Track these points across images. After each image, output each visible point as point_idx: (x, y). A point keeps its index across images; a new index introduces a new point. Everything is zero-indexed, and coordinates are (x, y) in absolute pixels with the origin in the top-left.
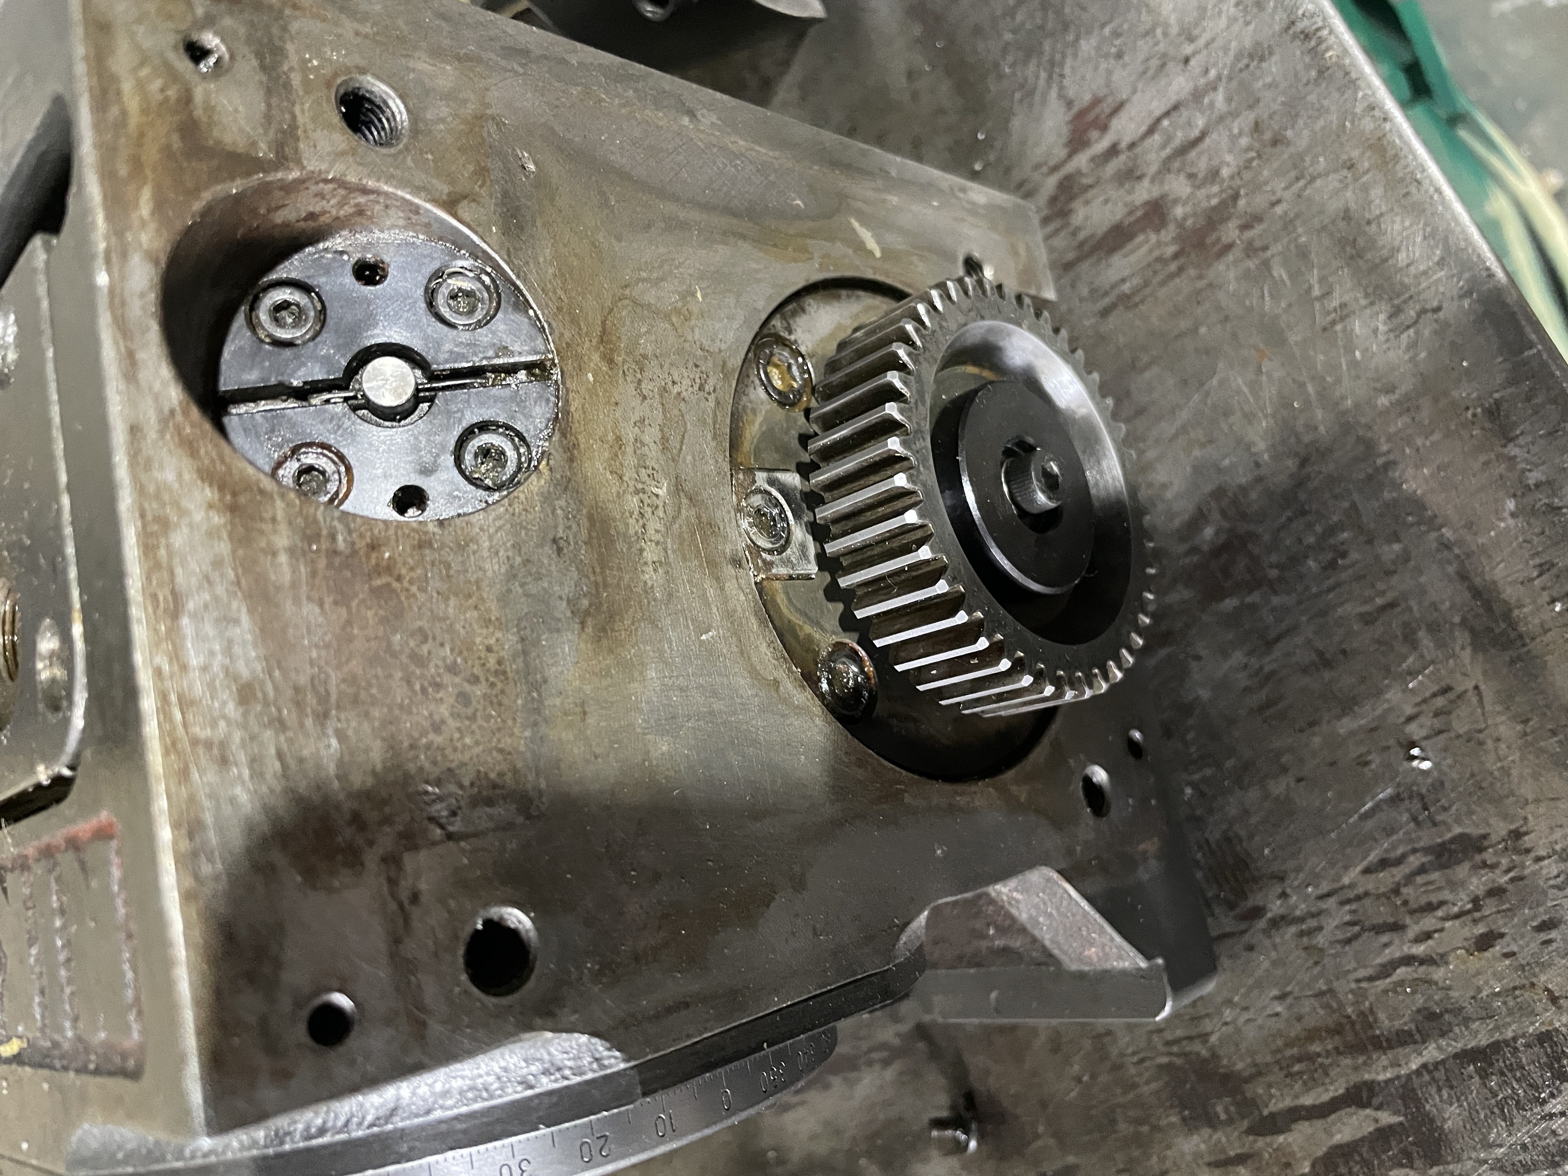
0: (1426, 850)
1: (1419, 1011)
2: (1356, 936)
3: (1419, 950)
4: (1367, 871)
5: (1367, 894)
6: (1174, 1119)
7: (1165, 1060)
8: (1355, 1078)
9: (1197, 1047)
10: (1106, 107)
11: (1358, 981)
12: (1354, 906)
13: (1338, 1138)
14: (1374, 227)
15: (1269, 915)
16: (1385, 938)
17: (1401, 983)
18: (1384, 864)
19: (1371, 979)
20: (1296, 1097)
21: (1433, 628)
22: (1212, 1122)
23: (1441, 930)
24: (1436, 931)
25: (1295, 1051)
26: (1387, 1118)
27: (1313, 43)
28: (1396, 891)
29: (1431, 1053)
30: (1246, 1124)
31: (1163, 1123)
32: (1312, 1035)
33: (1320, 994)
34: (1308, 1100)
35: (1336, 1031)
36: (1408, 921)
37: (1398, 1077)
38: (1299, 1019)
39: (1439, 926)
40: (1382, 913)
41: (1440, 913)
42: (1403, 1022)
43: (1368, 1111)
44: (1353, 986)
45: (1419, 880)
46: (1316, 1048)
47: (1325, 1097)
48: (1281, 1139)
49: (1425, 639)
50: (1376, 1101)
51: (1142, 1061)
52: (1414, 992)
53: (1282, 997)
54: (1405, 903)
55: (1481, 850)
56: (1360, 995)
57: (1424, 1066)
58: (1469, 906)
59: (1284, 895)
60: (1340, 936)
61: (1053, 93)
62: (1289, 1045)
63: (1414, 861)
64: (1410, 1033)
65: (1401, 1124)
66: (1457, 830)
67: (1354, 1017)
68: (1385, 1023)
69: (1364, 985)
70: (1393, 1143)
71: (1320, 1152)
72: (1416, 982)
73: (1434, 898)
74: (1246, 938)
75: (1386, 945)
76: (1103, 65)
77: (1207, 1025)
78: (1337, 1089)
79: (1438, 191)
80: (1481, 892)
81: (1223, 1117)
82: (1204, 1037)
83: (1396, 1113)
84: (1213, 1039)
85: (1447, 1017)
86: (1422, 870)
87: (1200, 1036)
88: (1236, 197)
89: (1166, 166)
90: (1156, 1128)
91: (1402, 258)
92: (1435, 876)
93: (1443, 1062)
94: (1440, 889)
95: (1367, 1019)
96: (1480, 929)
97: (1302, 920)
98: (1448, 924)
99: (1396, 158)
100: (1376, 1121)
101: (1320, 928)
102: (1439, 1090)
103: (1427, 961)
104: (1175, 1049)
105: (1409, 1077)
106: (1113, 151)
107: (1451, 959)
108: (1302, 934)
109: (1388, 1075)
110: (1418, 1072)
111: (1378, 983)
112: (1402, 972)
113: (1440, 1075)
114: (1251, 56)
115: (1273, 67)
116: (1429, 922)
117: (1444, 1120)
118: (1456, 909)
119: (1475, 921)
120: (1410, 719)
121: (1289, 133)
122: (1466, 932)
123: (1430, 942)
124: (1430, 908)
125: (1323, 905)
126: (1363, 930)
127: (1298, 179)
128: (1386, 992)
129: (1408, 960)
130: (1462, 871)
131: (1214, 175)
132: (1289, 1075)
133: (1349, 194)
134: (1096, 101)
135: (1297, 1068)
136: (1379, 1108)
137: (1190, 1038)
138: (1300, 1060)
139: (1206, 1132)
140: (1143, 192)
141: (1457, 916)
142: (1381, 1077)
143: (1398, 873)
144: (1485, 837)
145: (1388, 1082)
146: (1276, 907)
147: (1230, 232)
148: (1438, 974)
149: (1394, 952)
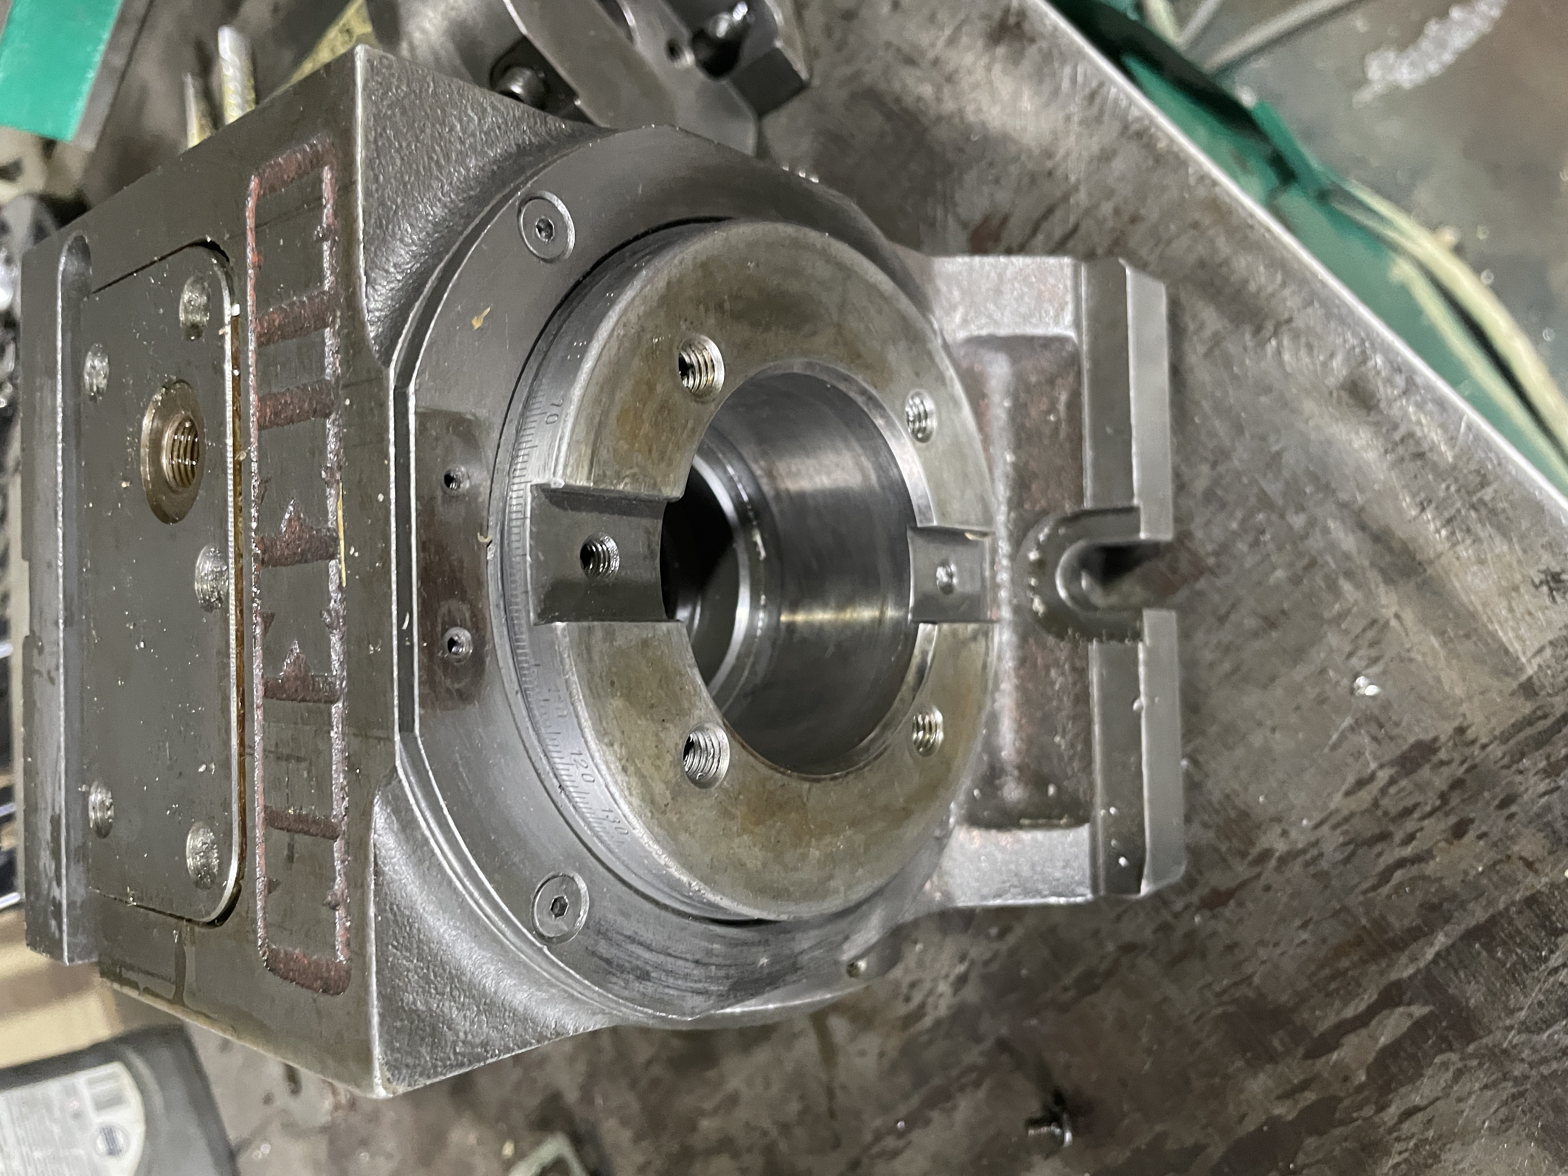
0: (1392, 763)
1: (1421, 906)
2: (1353, 854)
3: (1408, 851)
4: (1348, 794)
5: (1352, 815)
6: (1239, 1063)
7: (1219, 1010)
8: (1384, 982)
9: (1244, 991)
11: (1364, 892)
12: (1345, 827)
13: (1383, 1040)
14: (1224, 269)
15: (1277, 854)
16: (1378, 848)
17: (1400, 885)
18: (1361, 784)
19: (1374, 888)
20: (1338, 1013)
21: (1349, 575)
22: (1272, 1058)
23: (1422, 829)
24: (1417, 831)
25: (1327, 971)
26: (1419, 1011)
27: (1145, 139)
28: (1376, 804)
29: (1441, 940)
30: (1301, 1051)
31: (1231, 1070)
32: (1339, 952)
33: (1335, 914)
34: (1349, 1012)
35: (1358, 942)
36: (1391, 828)
37: (1418, 971)
38: (1324, 941)
39: (1418, 826)
40: (1370, 829)
41: (1416, 815)
42: (1412, 920)
43: (1401, 1009)
44: (1361, 898)
45: (1392, 790)
46: (1345, 963)
47: (1362, 1007)
48: (1335, 1056)
49: (1346, 586)
50: (1406, 998)
51: (1200, 1017)
52: (1412, 891)
53: (1304, 926)
54: (1386, 813)
55: (1435, 751)
56: (1368, 905)
57: (1438, 955)
58: (1438, 803)
59: (1285, 833)
60: (1339, 856)
61: (951, 221)
62: (1321, 967)
63: (1383, 776)
64: (1419, 928)
65: (1432, 1012)
66: (1412, 740)
67: (1368, 926)
68: (1397, 924)
69: (1371, 895)
70: (1431, 1032)
71: (1371, 1058)
72: (1413, 881)
73: (1409, 802)
74: (1262, 882)
75: (1379, 855)
76: (986, 190)
77: (1248, 969)
78: (1369, 997)
79: (1268, 230)
80: (1445, 787)
81: (1280, 1048)
82: (1248, 979)
83: (1426, 1003)
84: (1256, 980)
85: (1446, 905)
86: (1392, 781)
87: (1242, 981)
90: (1226, 1077)
91: (1252, 287)
92: (1404, 783)
93: (1453, 946)
94: (1411, 793)
95: (1381, 925)
96: (1453, 820)
97: (1304, 851)
98: (1426, 822)
99: (1230, 212)
100: (1410, 1015)
101: (1321, 855)
102: (1456, 972)
103: (1416, 859)
104: (1226, 998)
105: (1427, 967)
107: (1435, 853)
108: (1307, 865)
109: (1411, 971)
110: (1435, 961)
111: (1380, 890)
112: (1398, 875)
113: (1453, 958)
114: (1100, 160)
115: (1119, 165)
116: (1410, 825)
117: (1468, 1000)
118: (1428, 808)
119: (1447, 815)
120: (1350, 655)
121: (1142, 212)
122: (1442, 826)
123: (1414, 843)
124: (1407, 812)
125: (1319, 833)
126: (1357, 846)
127: (1156, 245)
128: (1389, 897)
129: (1401, 863)
130: (1425, 772)
132: (1327, 995)
133: (1200, 247)
134: (986, 219)
135: (1333, 986)
136: (1409, 1004)
137: (1236, 984)
138: (1333, 978)
139: (1269, 1067)
141: (1430, 814)
142: (1405, 975)
143: (1374, 789)
144: (1435, 739)
145: (1411, 977)
146: (1281, 847)
148: (1430, 868)
149: (1388, 859)
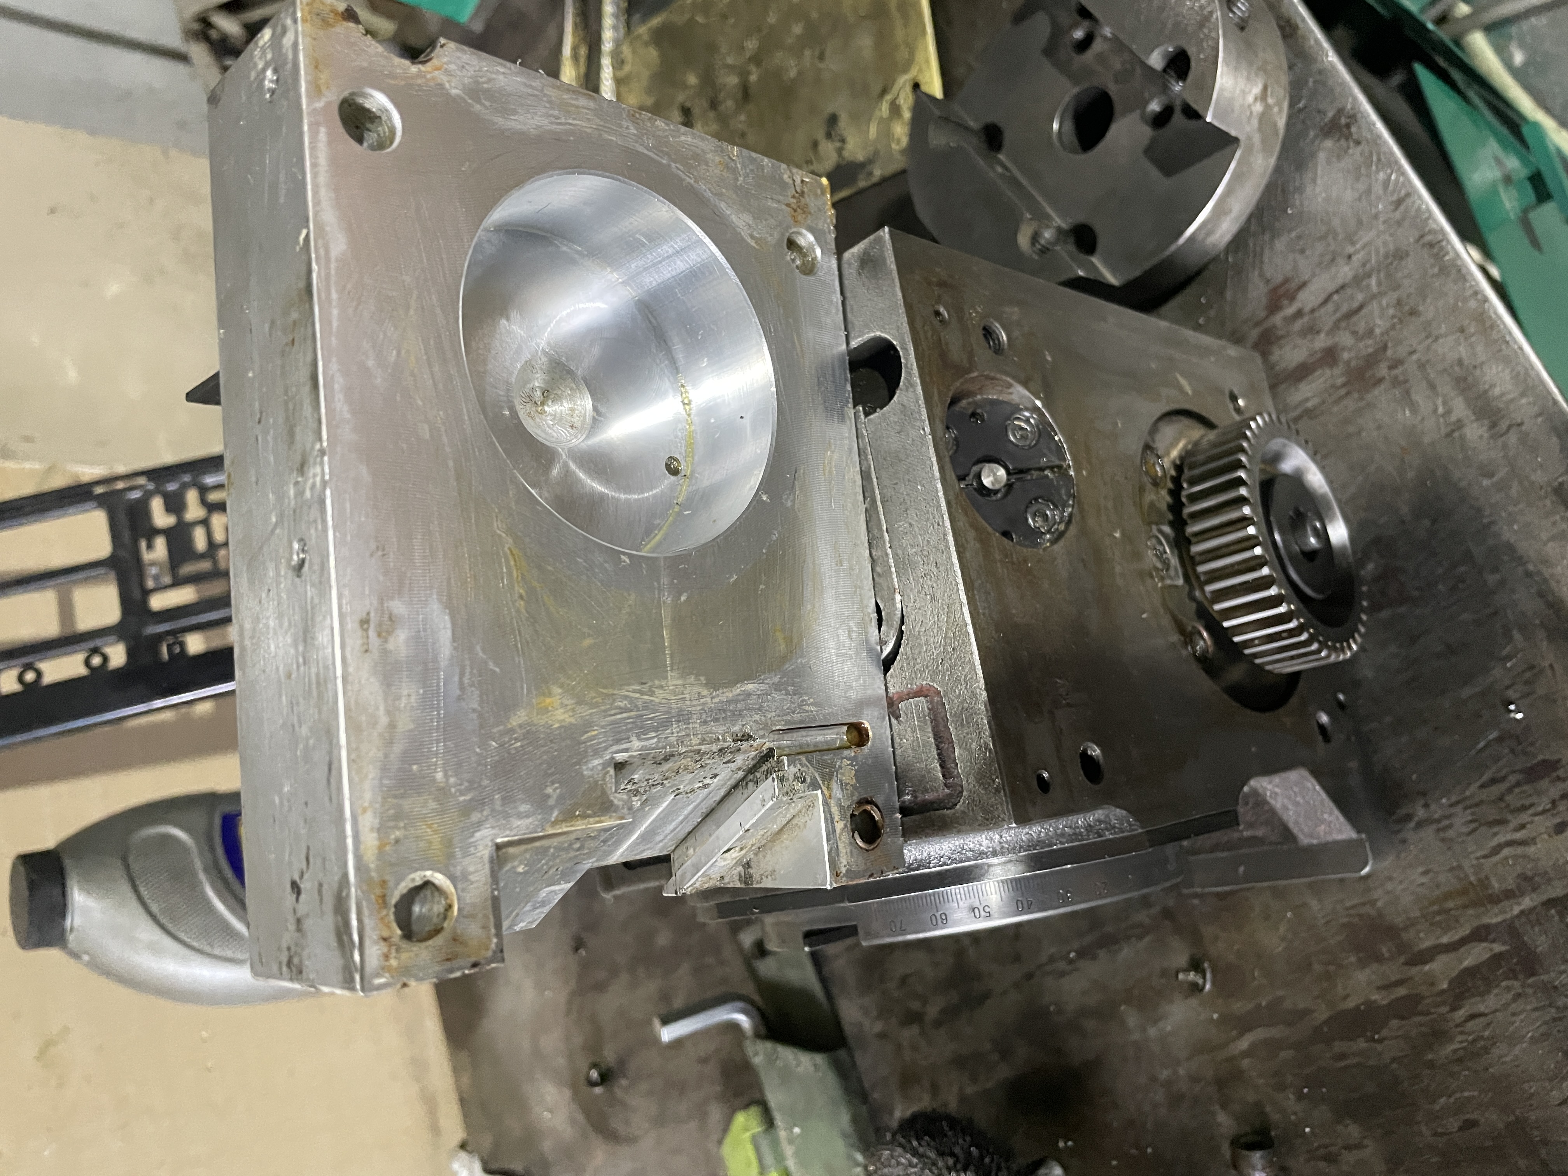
0: (1521, 772)
1: (1518, 876)
2: (1474, 830)
3: (1518, 836)
4: (1482, 786)
5: (1481, 802)
6: (1353, 959)
7: (1345, 920)
8: (1476, 923)
9: (1367, 909)
10: (1293, 285)
11: (1477, 858)
12: (1472, 810)
13: (1466, 964)
14: (1478, 371)
15: (1416, 819)
16: (1495, 829)
17: (1506, 858)
18: (1493, 781)
19: (1485, 857)
20: (1438, 938)
21: (1522, 628)
22: (1378, 959)
23: (1532, 822)
24: (1528, 823)
25: (1436, 908)
26: (1498, 948)
27: (1436, 250)
28: (1501, 798)
29: (1527, 902)
30: (1402, 959)
31: (1345, 962)
32: (1448, 896)
33: (1452, 869)
34: (1445, 940)
35: (1464, 892)
36: (1510, 817)
37: (1505, 920)
38: (1438, 886)
39: (1529, 819)
40: (1492, 814)
41: (1530, 811)
42: (1509, 885)
43: (1485, 945)
44: (1475, 862)
45: (1517, 790)
46: (1450, 904)
47: (1457, 937)
48: (1427, 968)
49: (1517, 635)
50: (1491, 937)
51: (1329, 922)
52: (1514, 864)
53: (1426, 873)
54: (1508, 806)
55: (1556, 769)
56: (1479, 868)
57: (1522, 912)
58: (1549, 806)
59: (1426, 806)
60: (1465, 830)
61: (1256, 274)
62: (1433, 903)
63: (1513, 779)
64: (1512, 891)
65: (1508, 951)
66: (1540, 757)
67: (1475, 883)
68: (1496, 885)
69: (1482, 861)
70: (1503, 963)
71: (1454, 974)
72: (1515, 857)
73: (1527, 802)
74: (1401, 836)
75: (1495, 834)
76: (1291, 256)
77: (1375, 895)
78: (1464, 931)
79: (1521, 348)
80: (1557, 797)
81: (1387, 955)
82: (1373, 903)
83: (1504, 943)
84: (1380, 904)
85: (1537, 879)
86: (1518, 784)
87: (1369, 902)
88: (1385, 348)
89: (1336, 326)
90: (1340, 966)
91: (1497, 391)
92: (1526, 788)
93: (1535, 908)
94: (1530, 795)
95: (1484, 883)
96: (1558, 820)
97: (1438, 821)
98: (1537, 818)
99: (1492, 327)
100: (1491, 950)
101: (1450, 826)
102: (1533, 927)
103: (1523, 843)
104: (1352, 912)
105: (1513, 919)
106: (1299, 314)
107: (1538, 840)
108: (1439, 830)
109: (1499, 919)
110: (1518, 916)
111: (1490, 860)
112: (1506, 852)
113: (1533, 917)
114: (1394, 256)
115: (1410, 264)
116: (1524, 817)
117: (1536, 947)
118: (1540, 809)
119: (1553, 816)
120: (1508, 687)
121: (1421, 308)
122: (1548, 824)
123: (1524, 832)
124: (1524, 808)
125: (1453, 810)
126: (1481, 825)
127: (1427, 337)
128: (1496, 865)
129: (1510, 843)
130: (1544, 783)
131: (1370, 333)
132: (1432, 924)
133: (1461, 349)
134: (1286, 281)
135: (1438, 918)
136: (1493, 941)
137: (1363, 904)
138: (1439, 913)
139: (1375, 966)
140: (1321, 342)
141: (1541, 813)
142: (1494, 921)
143: (1504, 786)
144: (1559, 761)
145: (1499, 923)
146: (1421, 813)
147: (1382, 370)
148: (1531, 850)
149: (1501, 839)
